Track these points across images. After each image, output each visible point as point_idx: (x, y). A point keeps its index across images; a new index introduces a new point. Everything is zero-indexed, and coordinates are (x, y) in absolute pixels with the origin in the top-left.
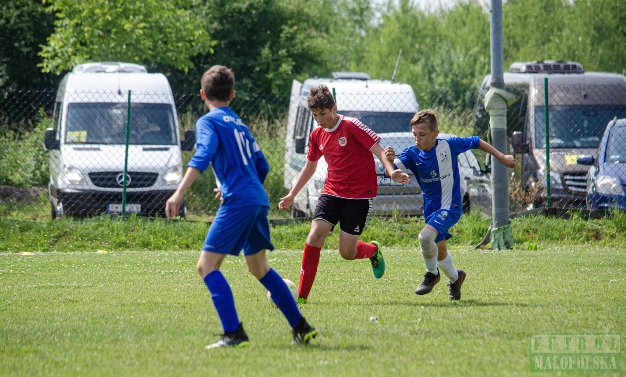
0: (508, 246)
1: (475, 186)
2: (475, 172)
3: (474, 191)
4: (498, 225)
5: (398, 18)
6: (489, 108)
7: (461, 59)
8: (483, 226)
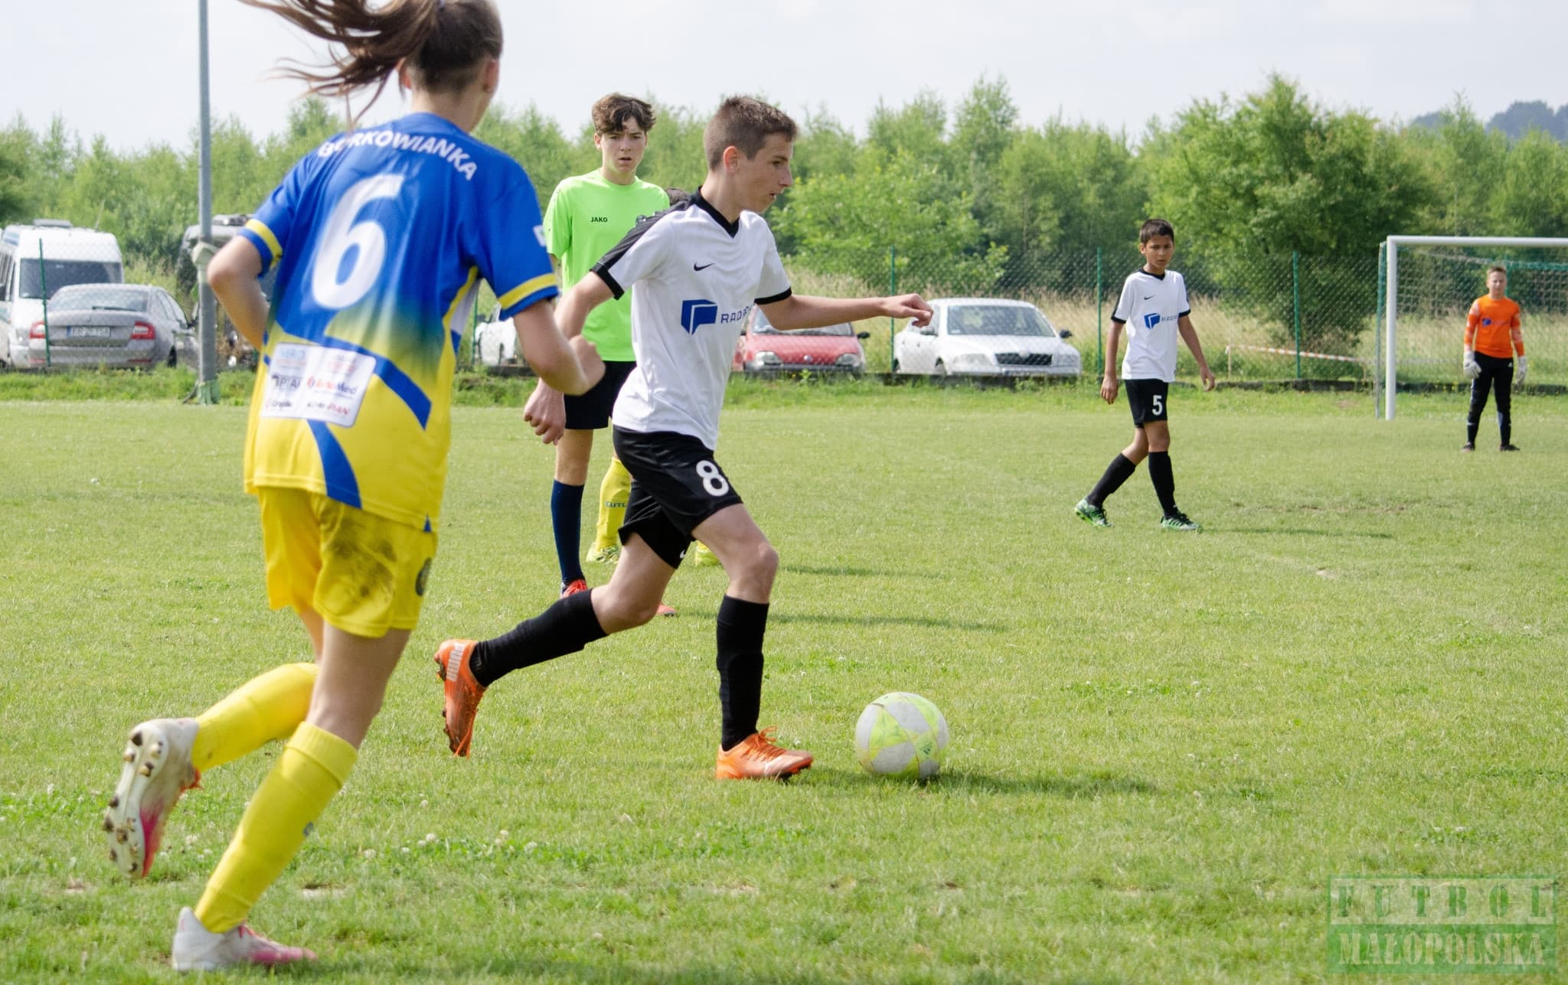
0: (214, 401)
1: (181, 340)
2: (182, 326)
3: (180, 345)
4: (205, 380)
5: (92, 164)
6: (198, 262)
7: (158, 206)
8: (190, 380)
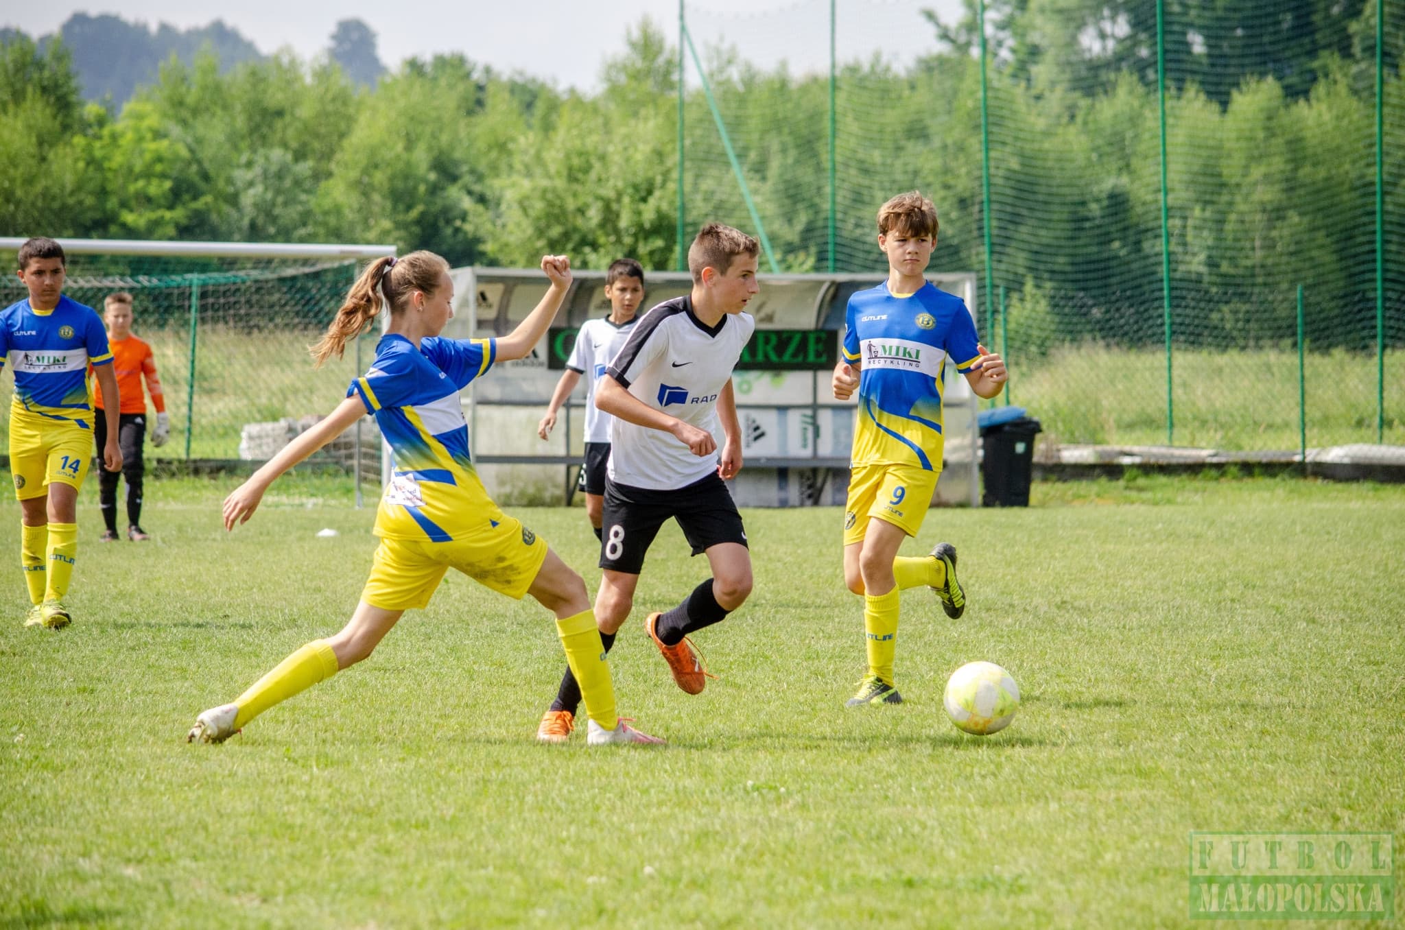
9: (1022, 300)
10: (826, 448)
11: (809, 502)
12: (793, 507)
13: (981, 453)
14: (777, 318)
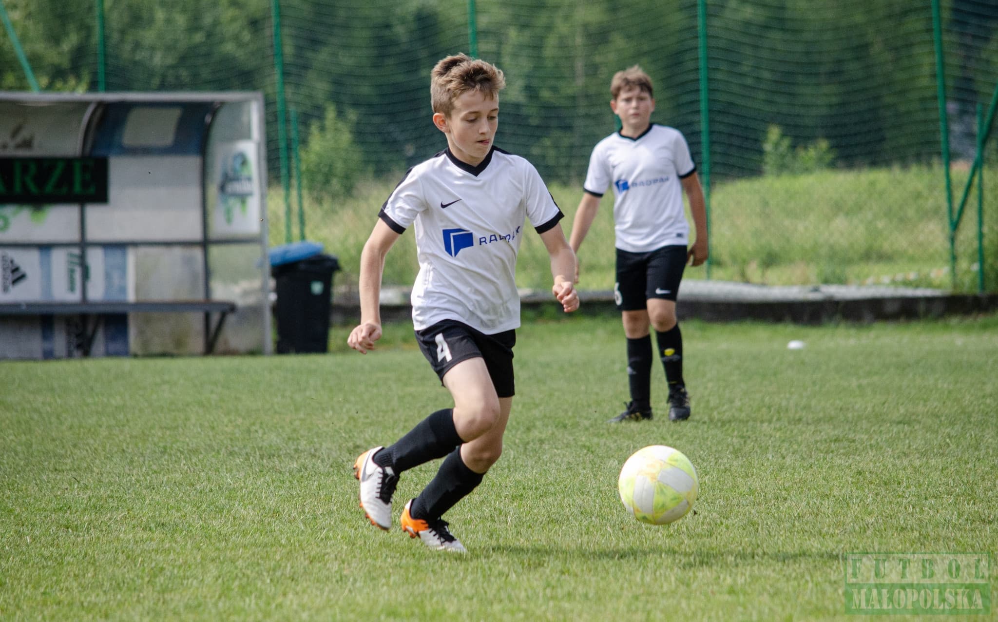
9: (322, 129)
10: (97, 292)
11: (77, 353)
12: (58, 358)
13: (273, 297)
14: (36, 143)
